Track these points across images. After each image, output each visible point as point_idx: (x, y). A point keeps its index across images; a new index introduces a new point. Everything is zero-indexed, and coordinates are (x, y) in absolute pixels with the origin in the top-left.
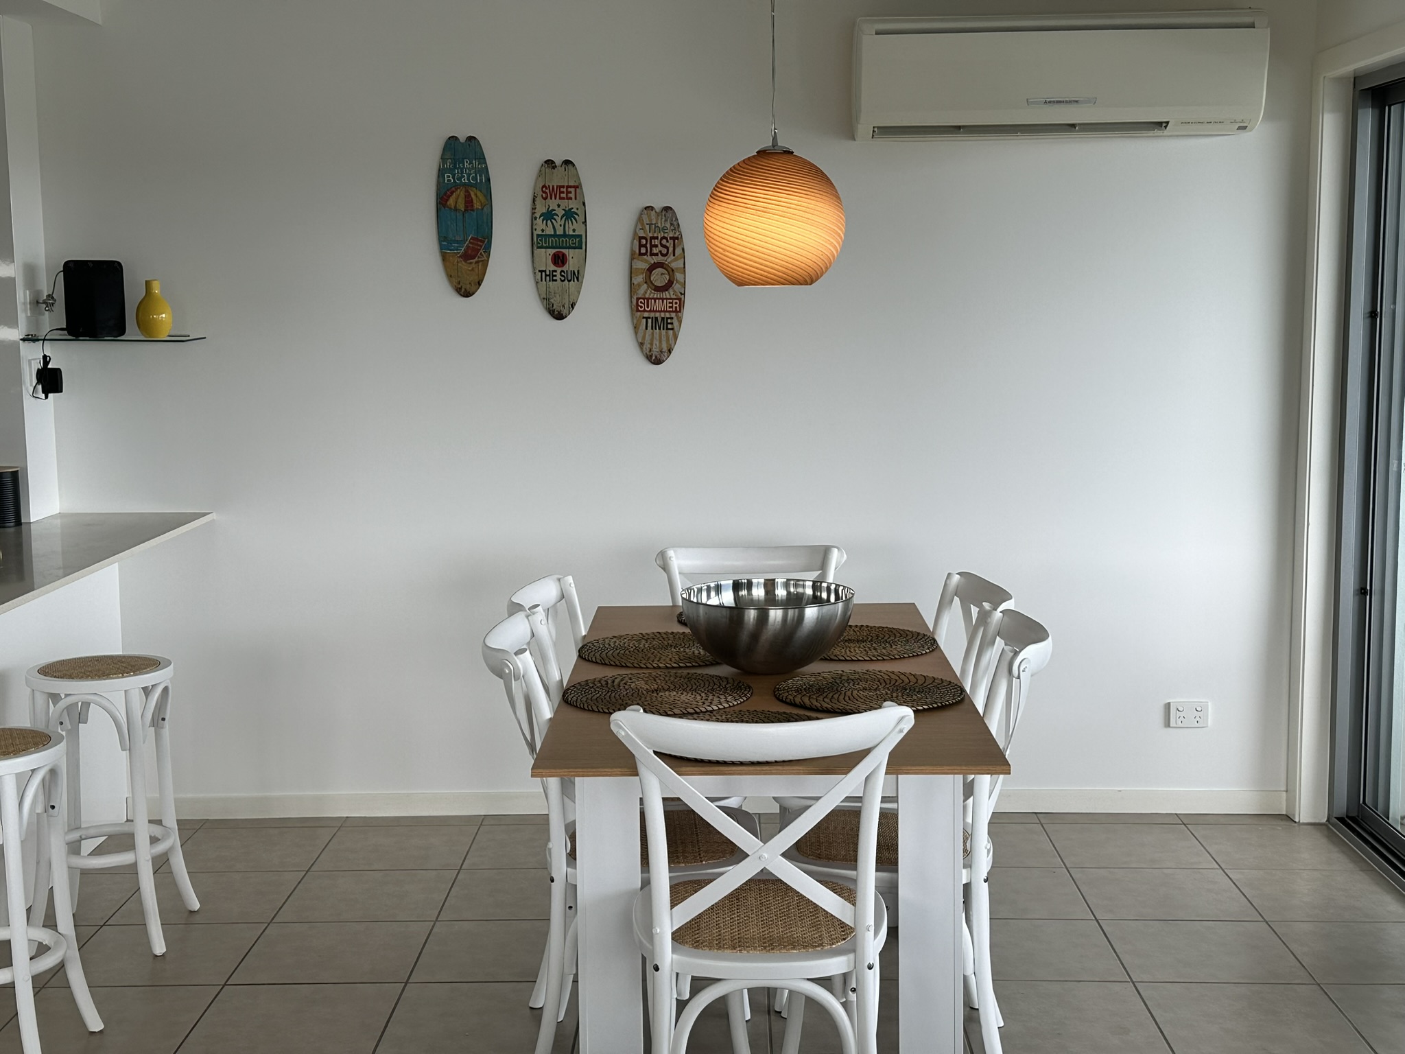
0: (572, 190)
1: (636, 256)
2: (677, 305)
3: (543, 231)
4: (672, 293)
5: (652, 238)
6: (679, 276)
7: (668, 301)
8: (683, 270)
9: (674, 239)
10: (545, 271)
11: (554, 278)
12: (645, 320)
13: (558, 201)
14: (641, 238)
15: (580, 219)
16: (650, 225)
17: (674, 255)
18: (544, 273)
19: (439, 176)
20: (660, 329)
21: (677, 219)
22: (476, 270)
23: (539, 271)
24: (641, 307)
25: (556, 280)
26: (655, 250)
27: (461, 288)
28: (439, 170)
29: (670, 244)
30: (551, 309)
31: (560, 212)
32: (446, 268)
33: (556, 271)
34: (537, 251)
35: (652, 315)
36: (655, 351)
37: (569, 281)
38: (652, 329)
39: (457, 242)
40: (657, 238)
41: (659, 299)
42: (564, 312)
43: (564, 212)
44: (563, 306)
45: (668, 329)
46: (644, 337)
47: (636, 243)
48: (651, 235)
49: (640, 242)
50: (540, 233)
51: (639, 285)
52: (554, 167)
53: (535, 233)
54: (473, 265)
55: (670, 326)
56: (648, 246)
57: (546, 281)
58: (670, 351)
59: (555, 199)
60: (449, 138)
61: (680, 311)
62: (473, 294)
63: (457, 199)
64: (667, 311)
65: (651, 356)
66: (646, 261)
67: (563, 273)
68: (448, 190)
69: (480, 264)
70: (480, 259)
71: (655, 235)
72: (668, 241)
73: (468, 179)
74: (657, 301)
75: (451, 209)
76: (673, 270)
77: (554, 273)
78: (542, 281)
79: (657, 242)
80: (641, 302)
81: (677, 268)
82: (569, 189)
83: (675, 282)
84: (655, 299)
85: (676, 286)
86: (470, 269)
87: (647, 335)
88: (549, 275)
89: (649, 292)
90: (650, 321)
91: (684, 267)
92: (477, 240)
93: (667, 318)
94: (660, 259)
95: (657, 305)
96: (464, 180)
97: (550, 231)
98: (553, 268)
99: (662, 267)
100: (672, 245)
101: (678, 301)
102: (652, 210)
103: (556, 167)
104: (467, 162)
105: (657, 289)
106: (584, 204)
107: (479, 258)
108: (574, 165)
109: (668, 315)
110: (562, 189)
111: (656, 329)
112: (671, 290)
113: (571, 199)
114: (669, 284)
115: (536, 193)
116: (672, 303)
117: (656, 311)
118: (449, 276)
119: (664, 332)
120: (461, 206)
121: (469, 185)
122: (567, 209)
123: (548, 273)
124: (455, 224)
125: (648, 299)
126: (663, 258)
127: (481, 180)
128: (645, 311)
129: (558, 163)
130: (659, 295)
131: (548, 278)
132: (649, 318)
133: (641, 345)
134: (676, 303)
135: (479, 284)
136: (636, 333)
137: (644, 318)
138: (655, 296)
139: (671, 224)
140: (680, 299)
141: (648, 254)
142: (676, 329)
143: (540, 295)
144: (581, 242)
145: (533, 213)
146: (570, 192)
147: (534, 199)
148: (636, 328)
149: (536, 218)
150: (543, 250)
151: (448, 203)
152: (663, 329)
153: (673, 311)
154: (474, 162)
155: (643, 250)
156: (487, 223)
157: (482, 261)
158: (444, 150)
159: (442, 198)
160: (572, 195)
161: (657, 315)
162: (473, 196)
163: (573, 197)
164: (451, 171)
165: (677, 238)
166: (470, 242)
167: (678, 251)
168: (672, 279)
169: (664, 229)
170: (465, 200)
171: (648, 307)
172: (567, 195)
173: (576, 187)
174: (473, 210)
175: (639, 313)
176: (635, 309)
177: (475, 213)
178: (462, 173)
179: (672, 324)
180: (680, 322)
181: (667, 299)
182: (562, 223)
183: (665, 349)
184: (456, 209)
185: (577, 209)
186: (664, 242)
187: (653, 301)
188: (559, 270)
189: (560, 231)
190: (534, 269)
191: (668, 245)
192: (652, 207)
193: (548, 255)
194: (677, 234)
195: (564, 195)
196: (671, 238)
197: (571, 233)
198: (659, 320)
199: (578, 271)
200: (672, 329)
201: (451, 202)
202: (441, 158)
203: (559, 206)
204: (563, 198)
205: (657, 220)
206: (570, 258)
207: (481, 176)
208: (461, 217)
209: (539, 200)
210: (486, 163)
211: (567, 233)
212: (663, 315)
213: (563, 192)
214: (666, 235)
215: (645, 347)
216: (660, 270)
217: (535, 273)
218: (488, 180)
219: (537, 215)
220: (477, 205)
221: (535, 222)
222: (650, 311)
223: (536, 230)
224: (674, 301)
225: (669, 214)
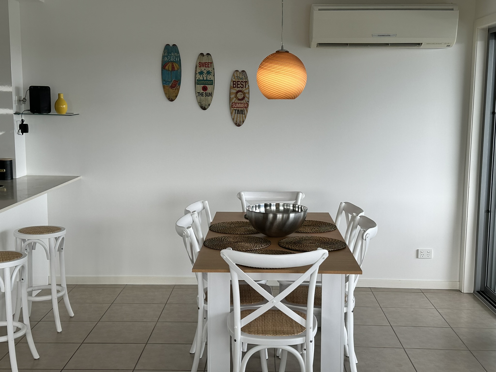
0: (210, 64)
1: (232, 88)
2: (246, 106)
3: (199, 78)
4: (244, 101)
5: (238, 81)
6: (247, 95)
7: (243, 104)
8: (248, 93)
9: (245, 82)
10: (200, 93)
11: (203, 95)
12: (235, 110)
13: (205, 68)
14: (234, 81)
15: (212, 74)
16: (237, 77)
17: (245, 88)
18: (199, 93)
19: (162, 58)
20: (240, 114)
21: (247, 75)
22: (175, 92)
23: (198, 93)
24: (233, 106)
25: (203, 96)
26: (239, 86)
27: (170, 98)
28: (163, 56)
29: (244, 84)
30: (202, 106)
31: (205, 72)
32: (164, 91)
33: (203, 93)
34: (197, 85)
35: (237, 109)
36: (238, 121)
37: (208, 96)
38: (237, 114)
39: (169, 82)
40: (239, 82)
41: (240, 103)
42: (206, 107)
43: (207, 72)
44: (206, 105)
45: (243, 114)
46: (234, 117)
47: (232, 83)
48: (237, 80)
49: (233, 83)
50: (198, 79)
51: (233, 98)
52: (204, 56)
53: (196, 79)
54: (174, 90)
55: (243, 113)
56: (236, 84)
57: (200, 96)
58: (243, 122)
59: (204, 67)
60: (166, 45)
61: (247, 108)
62: (174, 100)
63: (169, 66)
64: (243, 108)
65: (237, 123)
66: (236, 90)
67: (206, 94)
68: (166, 63)
69: (177, 90)
70: (176, 88)
71: (239, 81)
72: (243, 83)
73: (173, 60)
74: (239, 104)
75: (167, 70)
76: (245, 93)
77: (203, 94)
78: (198, 96)
79: (239, 83)
80: (233, 104)
81: (247, 92)
82: (209, 64)
83: (246, 97)
84: (238, 103)
85: (246, 99)
86: (173, 91)
87: (235, 116)
88: (201, 94)
89: (236, 100)
90: (236, 111)
91: (249, 92)
92: (176, 81)
93: (243, 110)
94: (240, 89)
95: (239, 105)
96: (172, 60)
97: (201, 78)
98: (202, 91)
99: (241, 92)
100: (245, 84)
101: (246, 104)
102: (238, 71)
103: (204, 55)
104: (173, 54)
105: (239, 100)
106: (214, 69)
107: (176, 87)
108: (210, 55)
109: (243, 109)
110: (206, 64)
111: (238, 114)
112: (244, 100)
113: (209, 67)
114: (244, 98)
115: (197, 64)
116: (244, 105)
117: (239, 108)
118: (166, 94)
119: (241, 115)
120: (170, 69)
121: (174, 62)
122: (208, 71)
123: (201, 93)
124: (168, 75)
125: (236, 103)
126: (241, 89)
127: (177, 60)
128: (235, 107)
129: (205, 54)
130: (239, 102)
131: (201, 95)
132: (236, 110)
133: (233, 119)
134: (246, 105)
135: (176, 97)
136: (232, 115)
137: (234, 110)
138: (238, 102)
139: (245, 77)
140: (247, 104)
141: (236, 87)
142: (246, 114)
143: (197, 101)
144: (212, 83)
145: (196, 72)
146: (209, 65)
147: (196, 67)
148: (231, 113)
149: (197, 74)
150: (199, 85)
151: (166, 68)
152: (241, 114)
153: (244, 108)
154: (175, 53)
155: (234, 86)
156: (179, 75)
157: (177, 89)
158: (165, 48)
159: (163, 66)
160: (210, 66)
161: (239, 109)
162: (175, 66)
163: (210, 67)
164: (167, 56)
165: (247, 82)
166: (173, 82)
167: (247, 86)
168: (244, 96)
169: (242, 79)
170: (172, 67)
171: (236, 106)
172: (208, 66)
173: (211, 63)
174: (174, 71)
175: (233, 108)
176: (231, 107)
177: (175, 72)
178: (171, 57)
179: (244, 112)
180: (247, 112)
181: (243, 103)
182: (206, 76)
183: (242, 121)
184: (168, 70)
185: (211, 71)
186: (242, 83)
187: (238, 104)
188: (205, 92)
189: (205, 79)
190: (196, 92)
191: (243, 84)
192: (238, 70)
193: (201, 87)
194: (247, 80)
195: (207, 66)
196: (244, 82)
197: (209, 79)
198: (240, 111)
199: (211, 93)
200: (244, 114)
201: (167, 67)
202: (164, 52)
203: (205, 69)
204: (207, 67)
205: (240, 75)
206: (209, 88)
207: (177, 58)
208: (170, 72)
209: (198, 68)
210: (179, 54)
211: (208, 79)
212: (241, 109)
213: (207, 65)
214: (243, 81)
215: (234, 120)
216: (240, 93)
217: (196, 93)
218: (180, 60)
219: (197, 73)
220: (176, 69)
221: (196, 75)
222: (237, 107)
223: (196, 78)
224: (245, 104)
225: (244, 73)
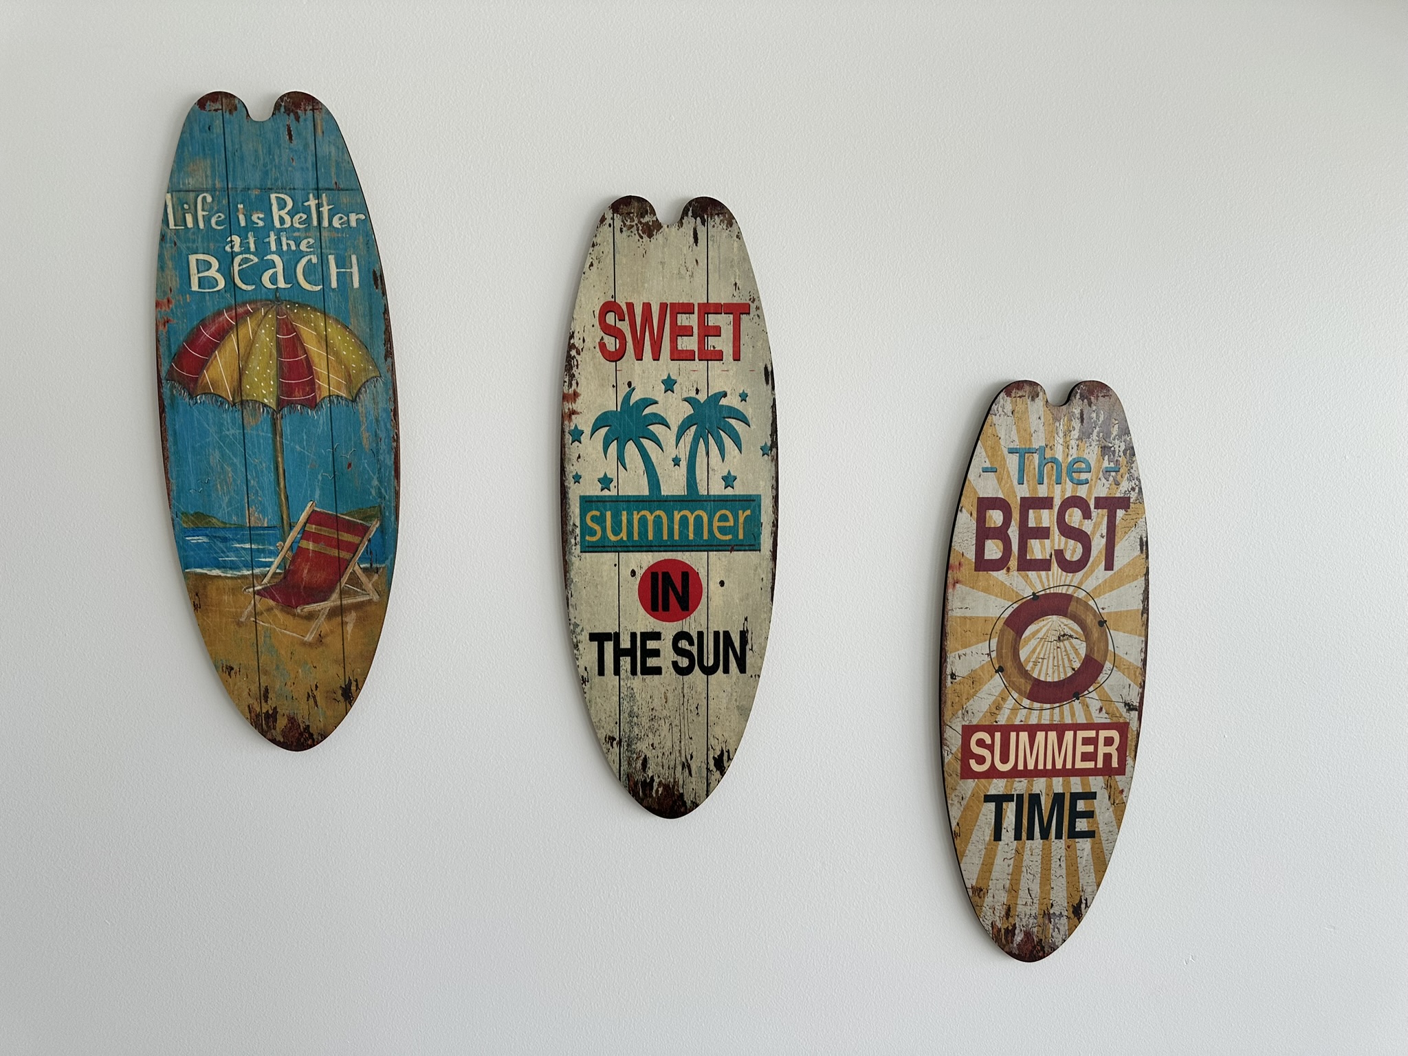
0: (723, 321)
1: (967, 571)
2: (1112, 750)
3: (605, 482)
4: (1094, 704)
5: (1030, 503)
6: (1123, 643)
7: (1081, 734)
8: (1139, 620)
9: (1111, 504)
10: (616, 637)
11: (652, 662)
12: (992, 806)
13: (666, 366)
14: (985, 504)
15: (754, 435)
16: (1023, 453)
17: (1109, 566)
18: (609, 647)
19: (161, 267)
20: (1045, 835)
21: (1125, 431)
22: (334, 642)
23: (593, 637)
24: (981, 760)
25: (657, 671)
26: (1038, 549)
27: (272, 717)
28: (163, 238)
29: (1096, 526)
30: (639, 777)
31: (675, 409)
32: (209, 636)
33: (656, 636)
34: (584, 563)
35: (1020, 786)
36: (1027, 912)
37: (709, 671)
38: (1018, 837)
40: (1046, 503)
41: (1046, 728)
42: (691, 786)
43: (688, 410)
44: (686, 766)
45: (1074, 834)
46: (987, 867)
47: (967, 522)
48: (1023, 491)
49: (981, 519)
50: (595, 490)
51: (974, 680)
52: (651, 229)
53: (575, 492)
54: (322, 624)
55: (1082, 825)
56: (1013, 532)
57: (617, 671)
58: (1077, 912)
59: (656, 358)
60: (202, 102)
61: (1121, 770)
62: (324, 736)
63: (244, 359)
64: (1075, 772)
65: (1010, 932)
66: (1004, 592)
67: (683, 644)
68: (203, 322)
69: (351, 618)
70: (347, 601)
71: (1042, 492)
72: (1087, 515)
73: (290, 276)
74: (1040, 736)
75: (219, 400)
76: (1102, 623)
77: (651, 645)
78: (601, 672)
79: (1046, 518)
80: (981, 743)
81: (1119, 615)
82: (713, 320)
83: (1108, 665)
84: (1032, 730)
85: (1113, 682)
86: (309, 638)
87: (998, 860)
88: (631, 652)
89: (1010, 703)
90: (1010, 809)
91: (1145, 610)
92: (336, 523)
93: (1075, 797)
94: (1054, 580)
95: (1046, 746)
96: (274, 278)
97: (633, 483)
98: (644, 622)
99: (1062, 612)
100: (1103, 529)
101: (1115, 734)
102: (1034, 396)
103: (658, 226)
104: (282, 204)
105: (1043, 692)
106: (769, 375)
107: (343, 593)
108: (730, 220)
109: (1076, 785)
110: (683, 320)
111: (1031, 836)
112: (1092, 698)
113: (718, 356)
114: (1089, 672)
115: (577, 327)
116: (1093, 741)
117: (1036, 773)
118: (225, 671)
119: (1058, 846)
120: (263, 386)
121: (301, 302)
122: (702, 397)
123: (625, 643)
124: (238, 461)
125: (1006, 730)
126: (1068, 577)
127: (344, 278)
128: (993, 773)
129: (664, 209)
130: (1045, 714)
131: (626, 662)
132: (1009, 798)
133: (973, 897)
134: (1109, 741)
135: (349, 694)
136: (957, 856)
137: (988, 799)
138: (1033, 720)
139: (1105, 450)
140: (1123, 728)
141: (1013, 563)
142: (1103, 830)
143: (593, 726)
144: (754, 523)
145: (566, 416)
146: (717, 332)
147: (569, 358)
148: (955, 839)
149: (577, 435)
150: (610, 557)
151: (207, 376)
152: (1059, 836)
153: (1094, 772)
154: (312, 203)
155: (993, 550)
156: (376, 453)
157: (358, 607)
158: (182, 145)
159: (180, 358)
160: (722, 343)
161: (1039, 785)
162: (314, 348)
163: (728, 351)
164: (214, 241)
165: (1124, 503)
166: (305, 535)
167: (1125, 551)
169: (1075, 468)
170: (280, 366)
171: (1005, 759)
172: (701, 342)
173: (739, 311)
174: (313, 404)
175: (971, 783)
176: (958, 766)
177: (319, 417)
178: (263, 248)
179: (1089, 815)
180: (1119, 807)
181: (1076, 727)
182: (683, 452)
183: (1060, 899)
184: (241, 401)
185: (744, 397)
186: (1074, 517)
187: (1024, 736)
188: (669, 630)
189: (673, 484)
190: (571, 629)
191: (1087, 526)
192: (1033, 384)
193: (626, 573)
194: (1125, 485)
195: (688, 343)
196: (1100, 503)
197: (718, 489)
198: (1045, 803)
199: (743, 635)
200: (1090, 834)
201: (220, 369)
202: (171, 190)
203: (669, 385)
204: (688, 356)
205: (1051, 434)
206: (714, 585)
207: (342, 262)
208: (267, 427)
209: (591, 366)
210: (364, 209)
211: (703, 491)
212: (1058, 785)
213: (687, 331)
214: (1082, 492)
215: (988, 900)
216: (1052, 624)
217: (576, 646)
218: (377, 279)
219: (584, 422)
220: (329, 382)
221: (573, 450)
222: (1014, 773)
223: (577, 478)
224: (1103, 734)
225: (1098, 413)
